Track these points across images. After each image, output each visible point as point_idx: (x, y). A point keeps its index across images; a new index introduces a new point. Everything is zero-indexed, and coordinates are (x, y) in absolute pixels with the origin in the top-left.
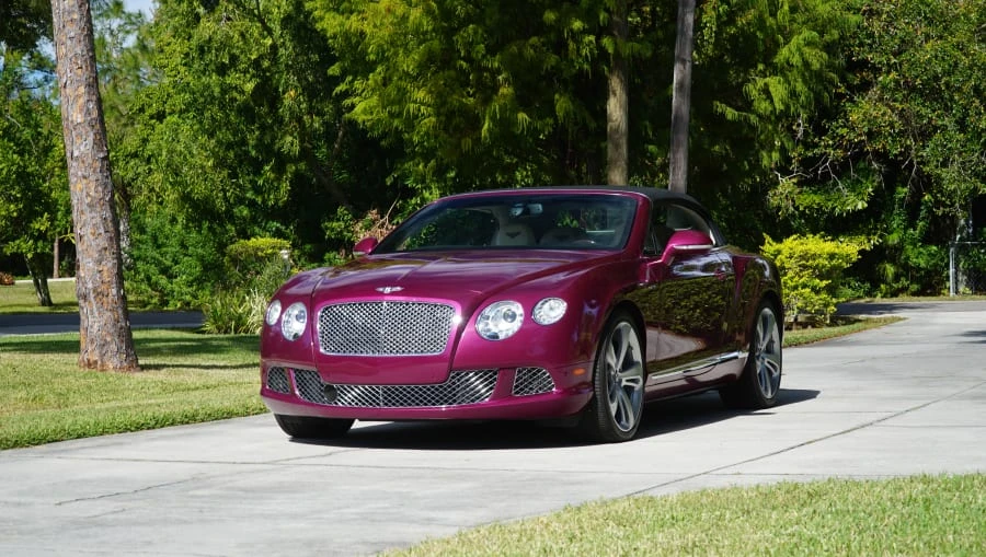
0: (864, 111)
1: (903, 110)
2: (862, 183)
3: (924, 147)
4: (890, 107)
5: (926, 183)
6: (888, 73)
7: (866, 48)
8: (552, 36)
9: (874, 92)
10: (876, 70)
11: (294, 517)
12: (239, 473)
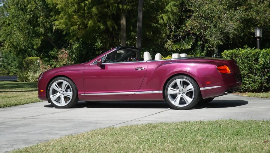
0: (190, 23)
1: (200, 22)
2: (189, 41)
3: (205, 32)
4: (197, 22)
5: (206, 41)
6: (196, 13)
7: (190, 6)
8: (106, 4)
9: (192, 18)
10: (193, 12)
11: (23, 133)
12: (13, 121)
